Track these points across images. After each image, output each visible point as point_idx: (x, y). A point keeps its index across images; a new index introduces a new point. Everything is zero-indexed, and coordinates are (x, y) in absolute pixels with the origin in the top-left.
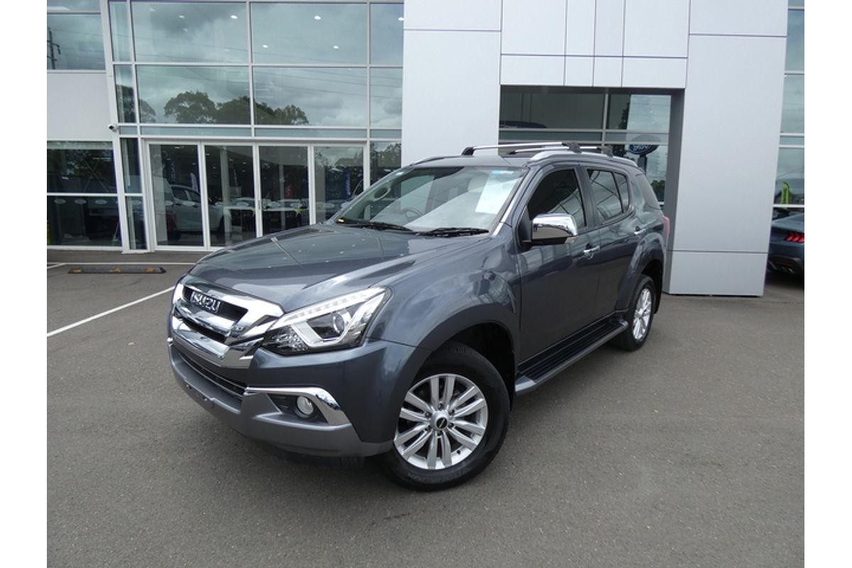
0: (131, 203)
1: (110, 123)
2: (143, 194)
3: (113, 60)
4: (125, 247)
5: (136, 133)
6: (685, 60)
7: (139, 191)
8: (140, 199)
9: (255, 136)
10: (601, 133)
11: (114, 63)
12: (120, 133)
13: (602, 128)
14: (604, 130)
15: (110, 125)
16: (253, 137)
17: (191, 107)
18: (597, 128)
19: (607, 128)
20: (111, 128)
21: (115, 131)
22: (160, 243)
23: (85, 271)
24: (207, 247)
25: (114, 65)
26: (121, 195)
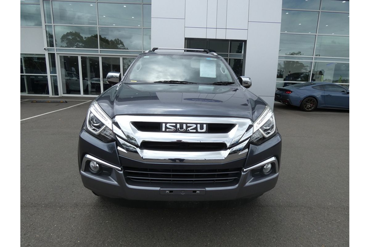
0: (52, 78)
1: (44, 47)
2: (57, 75)
3: (45, 23)
4: (51, 94)
5: (54, 51)
6: (247, 30)
7: (56, 73)
8: (56, 76)
9: (100, 53)
10: (228, 54)
11: (46, 24)
12: (48, 51)
13: (228, 52)
14: (229, 53)
15: (44, 48)
16: (99, 54)
17: (72, 38)
18: (226, 52)
19: (230, 52)
20: (45, 49)
21: (46, 50)
22: (63, 93)
23: (37, 102)
24: (82, 95)
25: (45, 25)
26: (49, 75)
